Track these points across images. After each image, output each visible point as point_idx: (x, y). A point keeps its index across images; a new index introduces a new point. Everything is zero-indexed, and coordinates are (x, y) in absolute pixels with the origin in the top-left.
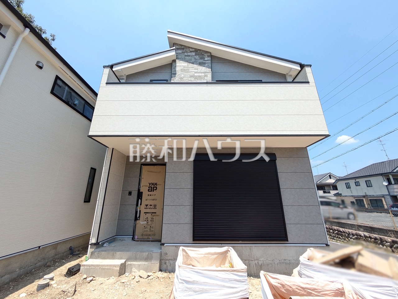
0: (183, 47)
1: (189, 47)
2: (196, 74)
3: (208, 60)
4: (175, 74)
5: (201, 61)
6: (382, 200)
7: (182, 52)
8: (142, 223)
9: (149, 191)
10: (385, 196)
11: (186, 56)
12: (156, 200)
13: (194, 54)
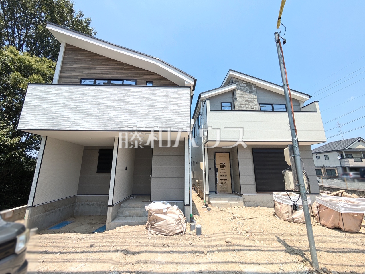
0: (238, 80)
1: (242, 80)
2: (248, 100)
3: (254, 90)
4: (236, 99)
5: (250, 90)
6: (335, 170)
7: (239, 84)
8: (220, 185)
9: (221, 167)
10: (338, 167)
11: (241, 86)
12: (226, 172)
13: (245, 85)
